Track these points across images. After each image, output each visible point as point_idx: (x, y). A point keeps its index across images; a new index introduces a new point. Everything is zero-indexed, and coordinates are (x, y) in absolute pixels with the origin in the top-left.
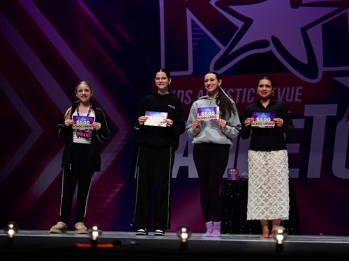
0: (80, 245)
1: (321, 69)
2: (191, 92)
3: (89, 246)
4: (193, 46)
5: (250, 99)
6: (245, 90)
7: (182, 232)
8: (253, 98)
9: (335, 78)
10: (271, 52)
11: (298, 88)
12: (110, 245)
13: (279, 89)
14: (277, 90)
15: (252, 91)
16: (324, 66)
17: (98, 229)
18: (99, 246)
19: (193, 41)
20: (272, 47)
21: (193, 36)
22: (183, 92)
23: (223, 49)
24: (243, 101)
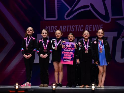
0: (11, 91)
1: (111, 17)
2: (57, 27)
3: (14, 92)
4: (58, 8)
5: (82, 30)
6: (79, 26)
7: (53, 86)
8: (83, 29)
9: (116, 21)
10: (90, 10)
11: (101, 25)
12: (23, 91)
13: (93, 25)
14: (93, 26)
15: (82, 26)
16: (112, 16)
17: (18, 84)
18: (19, 92)
19: (58, 6)
20: (90, 8)
21: (58, 3)
22: (53, 27)
23: (70, 9)
24: (79, 31)
